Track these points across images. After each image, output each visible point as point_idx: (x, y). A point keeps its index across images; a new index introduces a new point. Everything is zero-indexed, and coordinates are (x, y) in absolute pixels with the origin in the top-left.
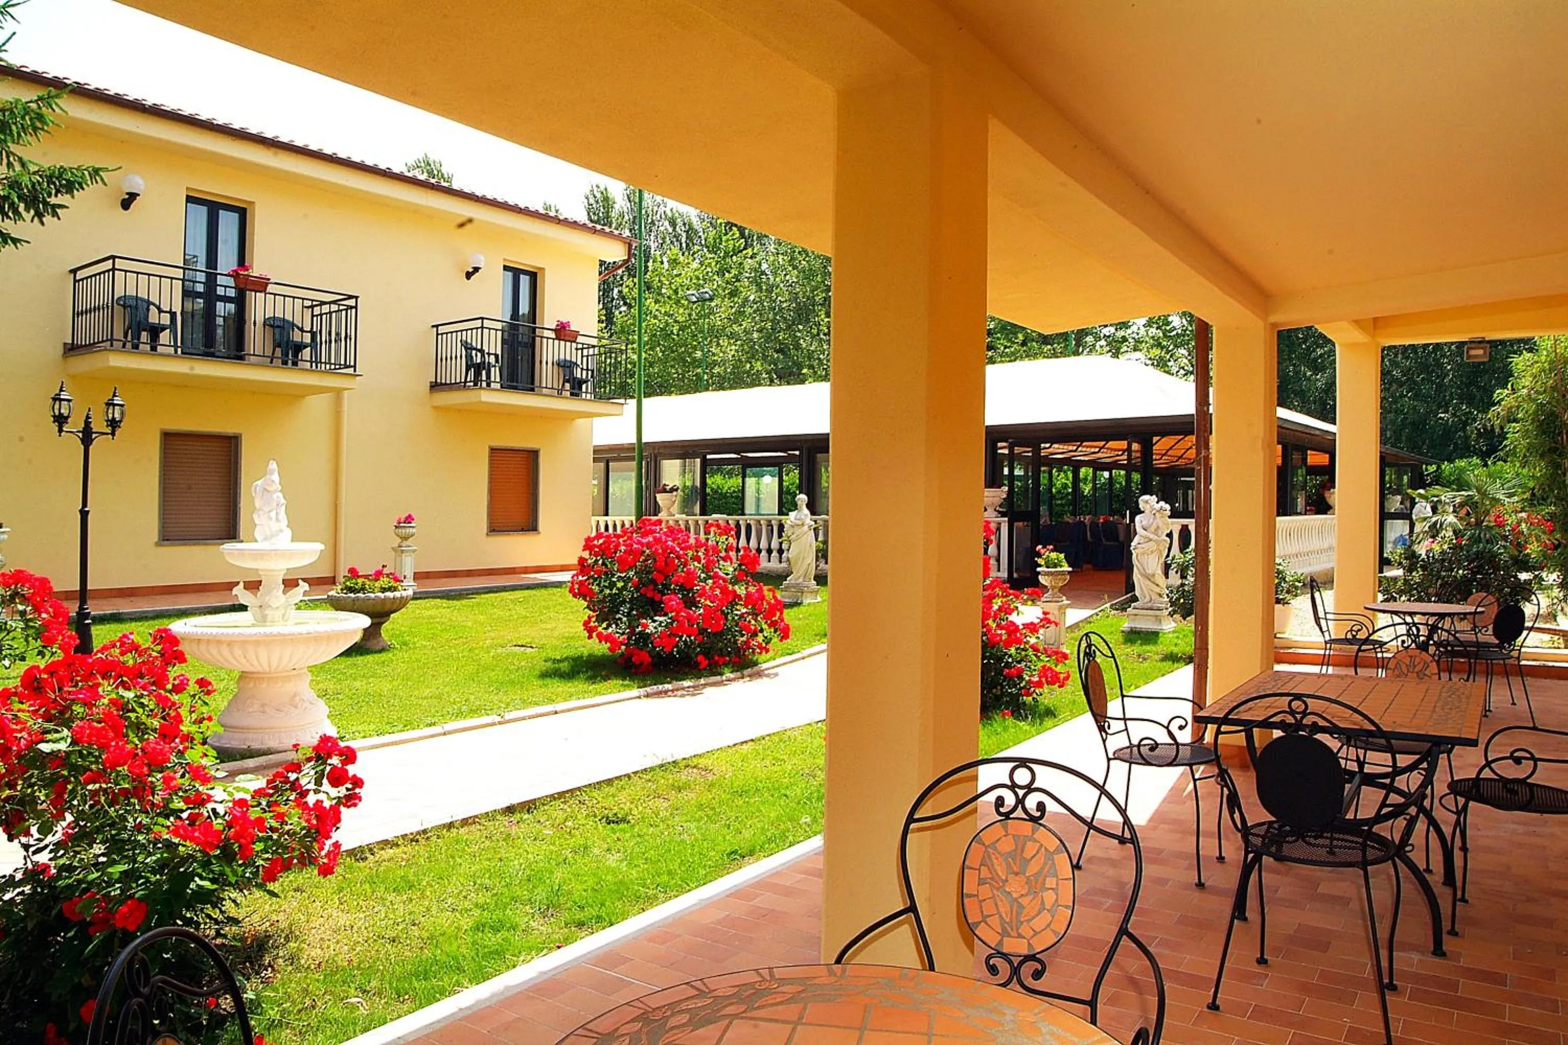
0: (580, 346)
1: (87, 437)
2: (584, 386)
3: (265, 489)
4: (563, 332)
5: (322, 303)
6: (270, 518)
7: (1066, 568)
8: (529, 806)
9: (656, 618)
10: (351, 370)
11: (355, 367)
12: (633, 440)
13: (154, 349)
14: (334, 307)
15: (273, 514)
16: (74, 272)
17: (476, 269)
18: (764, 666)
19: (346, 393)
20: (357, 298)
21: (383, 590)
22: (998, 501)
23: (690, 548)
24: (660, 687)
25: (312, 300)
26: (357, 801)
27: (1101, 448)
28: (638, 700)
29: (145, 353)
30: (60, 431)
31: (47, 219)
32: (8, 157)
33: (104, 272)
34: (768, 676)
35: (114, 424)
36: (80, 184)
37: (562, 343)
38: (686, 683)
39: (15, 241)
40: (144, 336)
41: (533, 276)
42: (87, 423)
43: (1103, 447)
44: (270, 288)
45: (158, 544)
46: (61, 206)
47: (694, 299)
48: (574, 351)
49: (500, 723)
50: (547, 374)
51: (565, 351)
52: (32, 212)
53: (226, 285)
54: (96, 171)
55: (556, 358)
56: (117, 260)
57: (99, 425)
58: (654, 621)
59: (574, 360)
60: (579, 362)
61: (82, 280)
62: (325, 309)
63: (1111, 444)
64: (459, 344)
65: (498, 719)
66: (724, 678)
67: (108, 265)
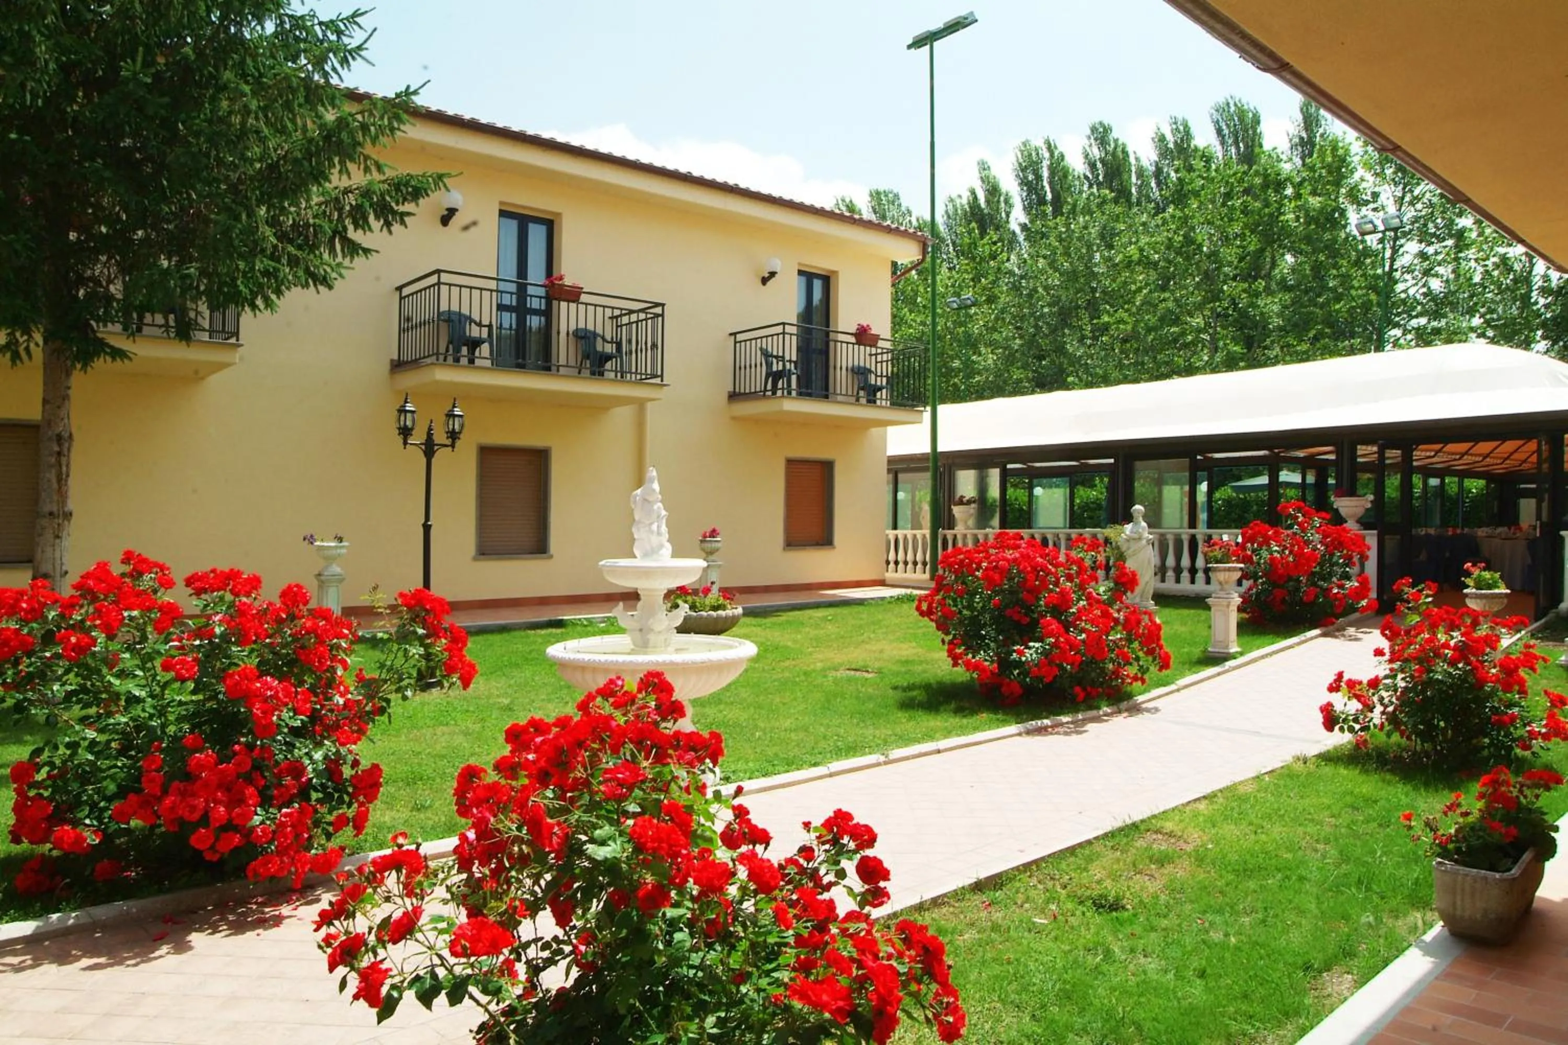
0: (879, 351)
1: (429, 449)
2: (879, 394)
3: (645, 500)
4: (863, 336)
5: (631, 312)
6: (652, 532)
7: (1503, 590)
8: (995, 882)
9: (1031, 644)
10: (658, 381)
11: (662, 376)
12: (927, 449)
13: (471, 361)
14: (642, 316)
15: (654, 527)
16: (400, 289)
17: (773, 274)
18: (1140, 698)
19: (649, 405)
20: (663, 305)
21: (715, 608)
22: (1360, 512)
23: (1061, 565)
24: (1039, 722)
25: (622, 309)
26: (885, 899)
27: (1437, 452)
28: (1018, 738)
29: (463, 367)
30: (405, 443)
31: (396, 227)
32: (365, 161)
33: (429, 287)
34: (1148, 710)
35: (454, 436)
36: (425, 190)
37: (862, 347)
38: (1065, 719)
39: (367, 251)
40: (464, 350)
41: (827, 280)
42: (430, 435)
43: (1440, 451)
44: (584, 298)
45: (475, 559)
46: (409, 214)
47: (955, 306)
48: (868, 357)
49: (886, 763)
50: (841, 380)
51: (859, 356)
52: (382, 222)
53: (536, 297)
54: (440, 177)
55: (850, 365)
56: (442, 274)
57: (440, 437)
58: (1030, 648)
59: (868, 366)
60: (873, 369)
61: (408, 296)
62: (634, 317)
63: (1451, 447)
64: (759, 353)
65: (882, 759)
66: (1101, 713)
67: (433, 279)
